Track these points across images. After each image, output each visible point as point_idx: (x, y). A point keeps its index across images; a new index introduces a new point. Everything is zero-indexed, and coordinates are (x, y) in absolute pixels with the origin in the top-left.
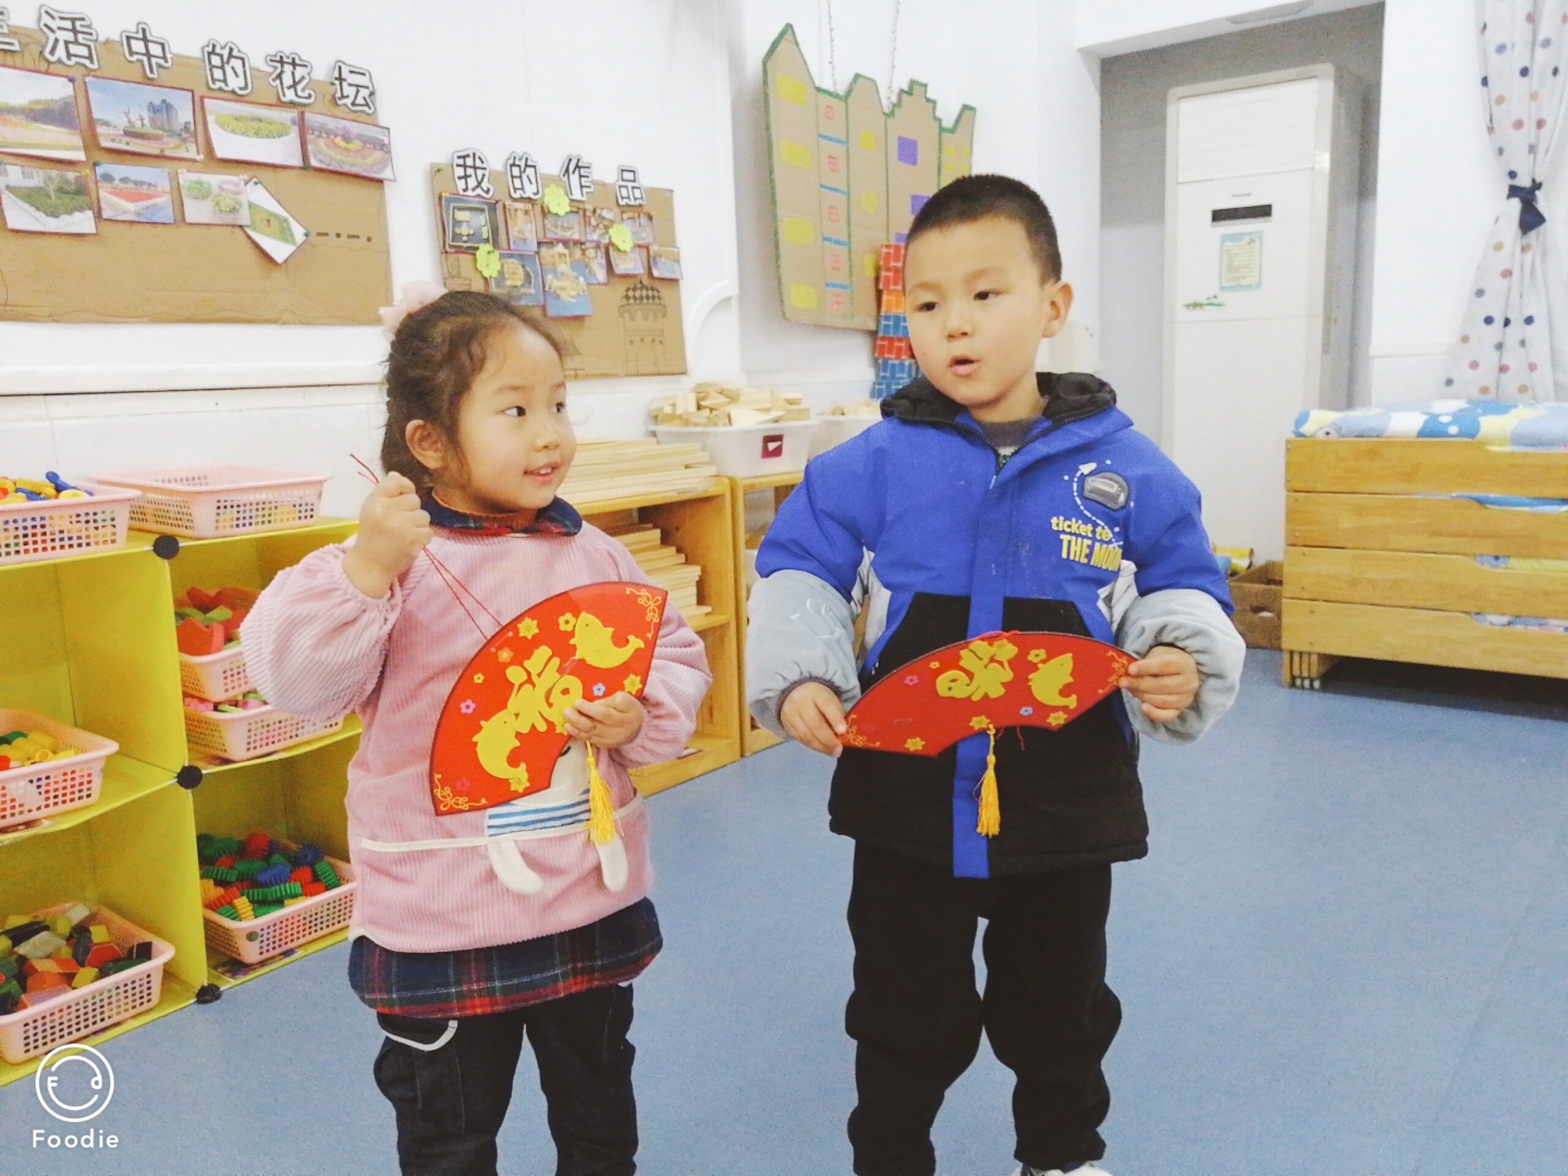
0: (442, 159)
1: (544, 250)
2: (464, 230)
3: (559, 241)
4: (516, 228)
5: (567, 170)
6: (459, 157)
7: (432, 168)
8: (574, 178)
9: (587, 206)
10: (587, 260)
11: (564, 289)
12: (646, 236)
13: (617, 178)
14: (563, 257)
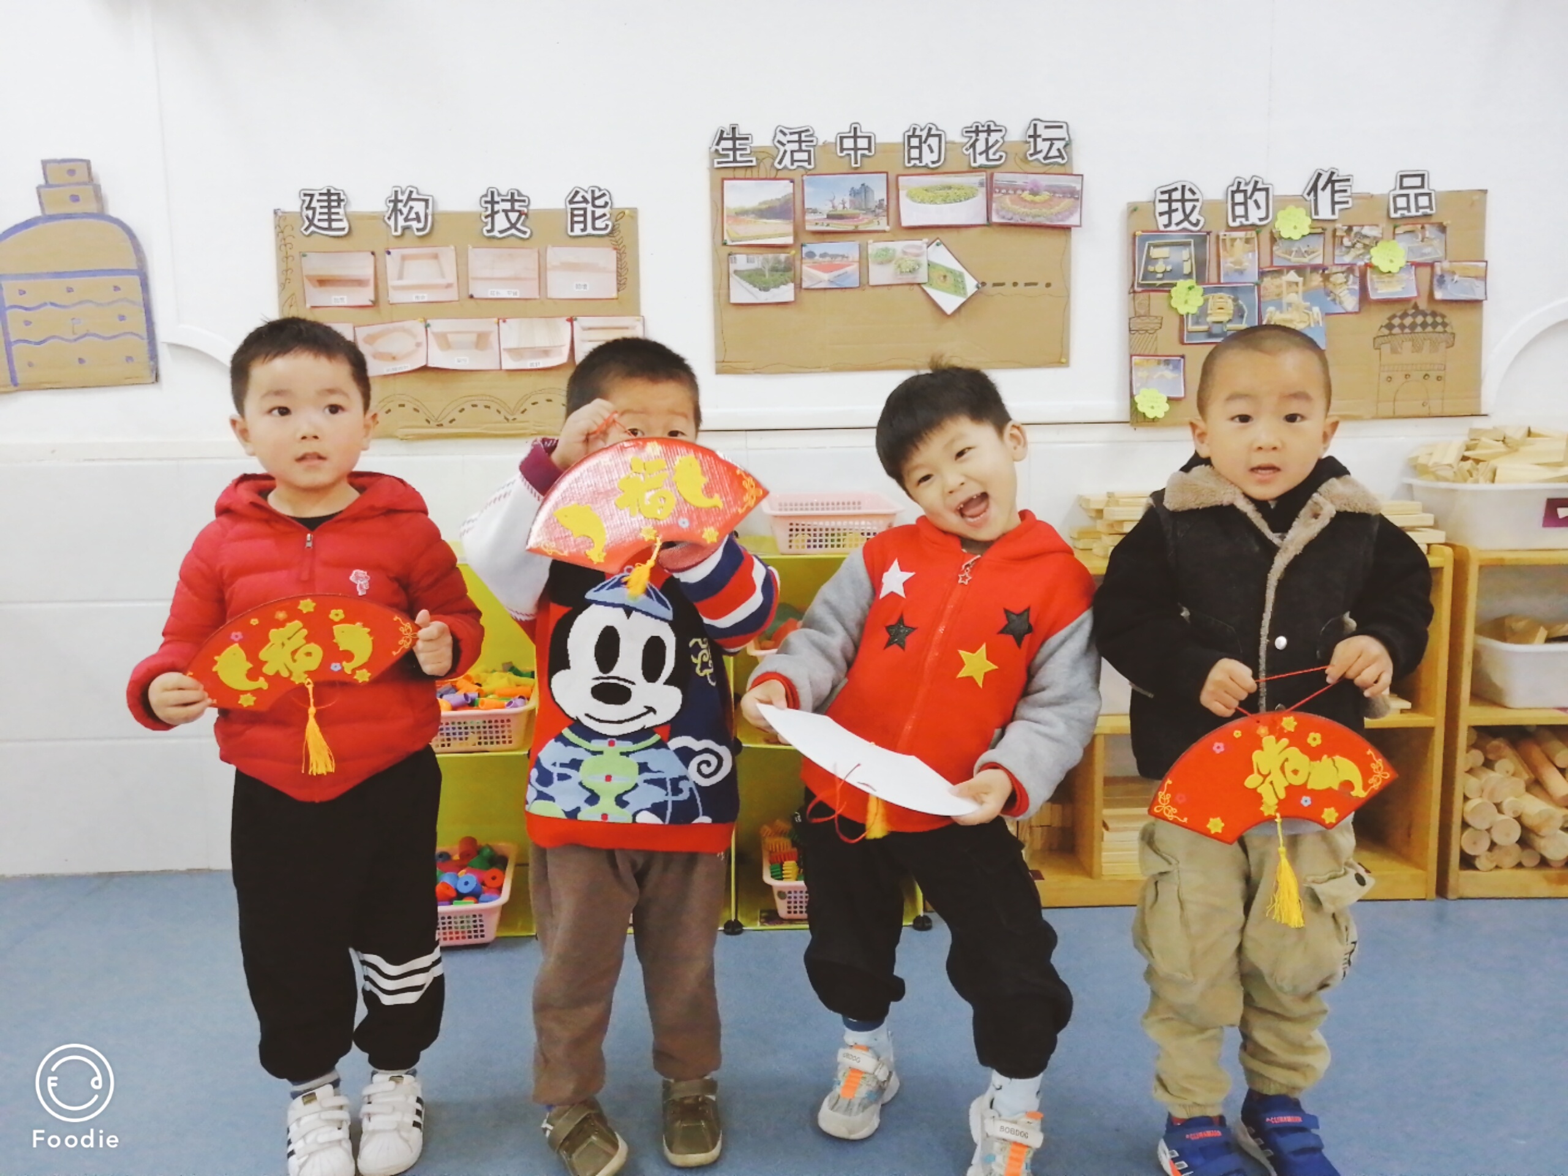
0: (1143, 194)
1: (1267, 280)
2: (1160, 267)
3: (1290, 268)
4: (1231, 260)
5: (1314, 188)
6: (1163, 193)
7: (1128, 208)
8: (1324, 197)
9: (1338, 225)
10: (1330, 287)
12: (1433, 249)
13: (1393, 187)
14: (1294, 286)
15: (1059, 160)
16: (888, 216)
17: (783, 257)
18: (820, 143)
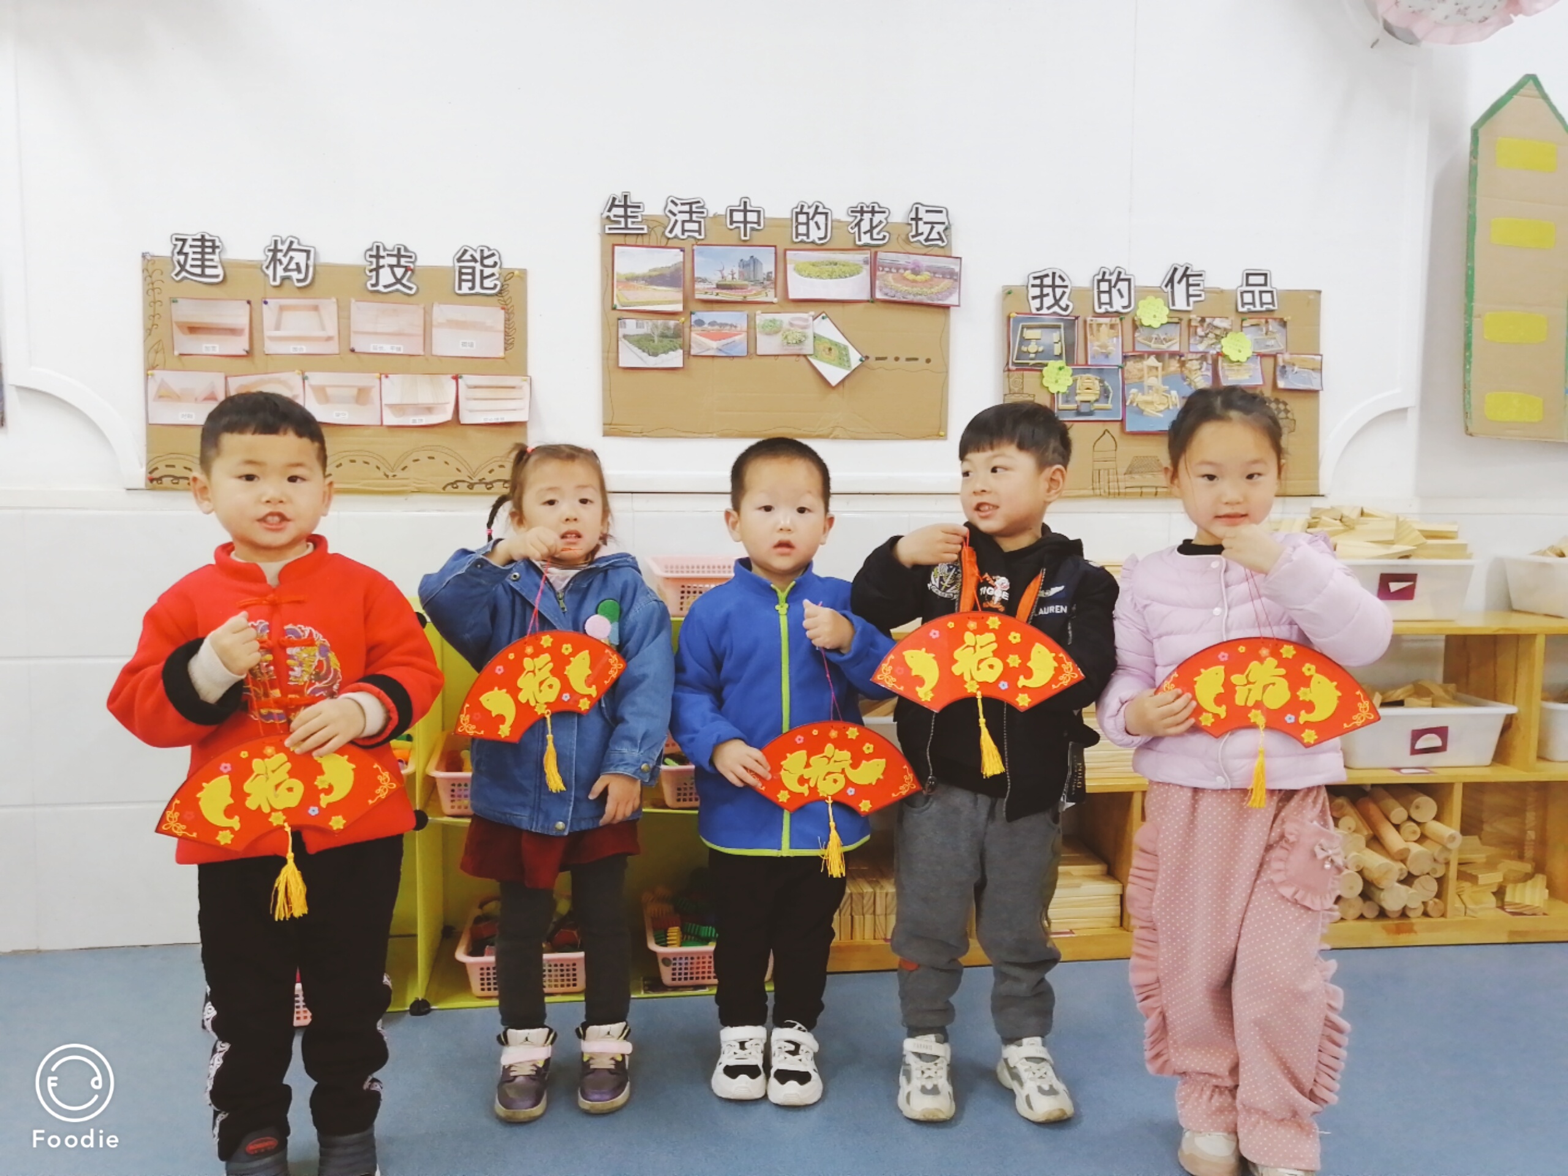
0: (1017, 279)
1: (1130, 364)
2: (1032, 348)
3: (1150, 354)
4: (1097, 343)
5: (1171, 280)
6: (1035, 278)
7: (1003, 291)
8: (1180, 289)
9: (1193, 316)
10: (1186, 372)
11: (1152, 403)
12: (1276, 342)
13: (1240, 284)
14: (1154, 371)
15: (939, 243)
16: (775, 288)
17: (672, 323)
18: (711, 215)
